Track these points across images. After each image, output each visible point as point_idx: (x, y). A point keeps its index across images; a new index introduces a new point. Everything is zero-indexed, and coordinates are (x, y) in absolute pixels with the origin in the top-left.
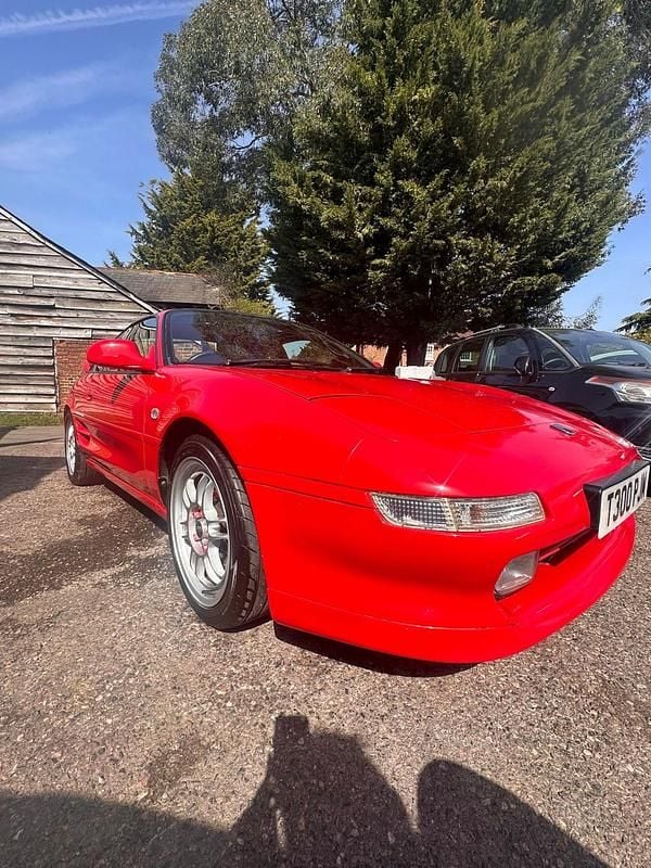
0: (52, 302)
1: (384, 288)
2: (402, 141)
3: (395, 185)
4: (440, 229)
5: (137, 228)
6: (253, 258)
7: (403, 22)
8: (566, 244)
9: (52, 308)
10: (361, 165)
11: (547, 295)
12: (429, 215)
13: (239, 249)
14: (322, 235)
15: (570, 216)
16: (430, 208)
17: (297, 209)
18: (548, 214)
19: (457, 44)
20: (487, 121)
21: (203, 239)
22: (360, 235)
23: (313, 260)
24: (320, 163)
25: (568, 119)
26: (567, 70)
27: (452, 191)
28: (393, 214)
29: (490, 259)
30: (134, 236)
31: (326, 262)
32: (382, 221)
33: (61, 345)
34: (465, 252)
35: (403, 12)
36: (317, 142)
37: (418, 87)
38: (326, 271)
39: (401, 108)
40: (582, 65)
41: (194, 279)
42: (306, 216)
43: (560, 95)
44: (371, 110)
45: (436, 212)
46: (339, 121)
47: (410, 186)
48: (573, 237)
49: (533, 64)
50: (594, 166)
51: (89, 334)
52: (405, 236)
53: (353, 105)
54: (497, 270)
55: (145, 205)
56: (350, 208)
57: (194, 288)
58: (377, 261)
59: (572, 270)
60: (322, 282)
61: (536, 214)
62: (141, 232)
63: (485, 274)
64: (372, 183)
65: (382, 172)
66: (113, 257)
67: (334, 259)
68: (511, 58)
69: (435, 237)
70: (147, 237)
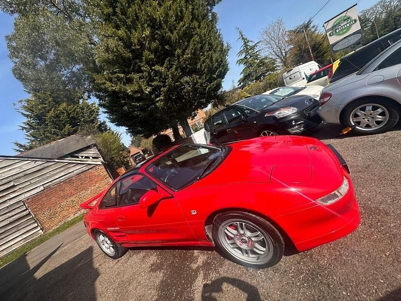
0: (12, 184)
1: (165, 107)
2: (146, 53)
3: (151, 69)
4: (176, 79)
5: (24, 125)
6: (92, 115)
7: (124, 9)
8: (217, 68)
9: (14, 186)
10: (133, 66)
11: (219, 86)
12: (170, 76)
13: (83, 114)
14: (130, 98)
15: (214, 59)
16: (168, 73)
17: (114, 92)
18: (208, 61)
19: (151, 14)
20: (174, 36)
21: (64, 117)
22: (147, 92)
23: (131, 108)
24: (115, 70)
25: (198, 28)
26: (190, 12)
27: (173, 65)
28: (155, 80)
29: (197, 82)
30: (25, 130)
31: (137, 107)
32: (153, 84)
33: (28, 201)
34: (187, 83)
35: (122, 5)
36: (109, 63)
37: (142, 31)
38: (138, 110)
39: (139, 41)
40: (193, 9)
41: (75, 137)
42: (118, 93)
43: (192, 21)
44: (128, 45)
45: (172, 73)
46: (116, 52)
47: (157, 67)
48: (218, 65)
49: (179, 14)
50: (213, 40)
51: (42, 188)
52: (165, 86)
53: (119, 45)
54: (201, 85)
55: (22, 113)
56: (138, 84)
57: (78, 141)
58: (158, 99)
59: (222, 75)
60: (139, 115)
61: (204, 62)
62: (27, 127)
63: (198, 88)
64: (142, 71)
65: (143, 66)
66: (17, 144)
67: (140, 105)
68: (171, 13)
69: (175, 83)
70: (32, 127)
